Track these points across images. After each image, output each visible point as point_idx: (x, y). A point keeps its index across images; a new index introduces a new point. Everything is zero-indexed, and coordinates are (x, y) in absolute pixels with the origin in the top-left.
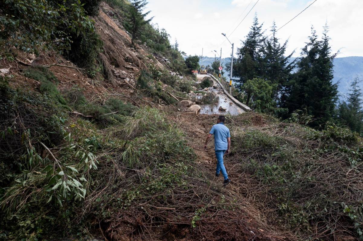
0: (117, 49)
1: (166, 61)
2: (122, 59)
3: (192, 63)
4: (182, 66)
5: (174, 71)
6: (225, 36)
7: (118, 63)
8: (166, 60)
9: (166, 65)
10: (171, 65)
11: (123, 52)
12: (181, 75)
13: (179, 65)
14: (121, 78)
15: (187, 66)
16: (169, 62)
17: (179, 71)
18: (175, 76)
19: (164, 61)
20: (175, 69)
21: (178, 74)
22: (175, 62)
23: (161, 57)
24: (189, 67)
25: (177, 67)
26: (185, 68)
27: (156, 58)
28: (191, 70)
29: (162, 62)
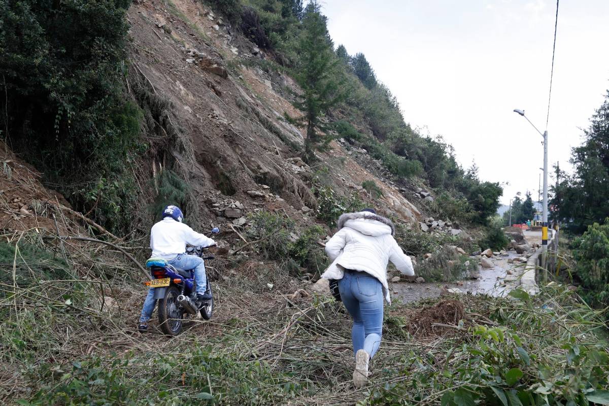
0: (242, 155)
1: (423, 196)
2: (246, 176)
3: (484, 200)
4: (458, 206)
5: (441, 217)
6: (522, 115)
7: (234, 184)
8: (425, 194)
9: (423, 206)
10: (435, 206)
11: (253, 162)
12: (457, 227)
13: (453, 204)
14: (227, 218)
15: (472, 205)
16: (430, 198)
17: (452, 218)
18: (440, 228)
19: (420, 197)
20: (443, 215)
21: (449, 224)
22: (443, 198)
23: (413, 190)
24: (477, 208)
25: (447, 208)
26: (468, 211)
27: (401, 191)
28: (483, 216)
29: (415, 198)
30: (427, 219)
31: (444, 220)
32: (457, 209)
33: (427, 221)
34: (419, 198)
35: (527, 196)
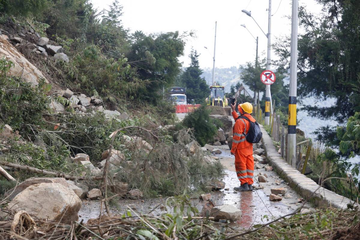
1: (51, 53)
3: (155, 61)
4: (113, 70)
5: (84, 89)
8: (55, 48)
9: (52, 69)
10: (73, 70)
12: (111, 106)
13: (103, 66)
15: (135, 69)
16: (64, 57)
17: (103, 90)
18: (84, 109)
19: (46, 54)
20: (88, 85)
21: (97, 101)
22: (86, 55)
23: (32, 41)
24: (143, 74)
25: (95, 75)
26: (128, 79)
27: (14, 42)
28: (152, 88)
29: (36, 55)
30: (62, 92)
31: (88, 95)
32: (110, 76)
33: (60, 96)
34: (44, 56)
35: (193, 58)
